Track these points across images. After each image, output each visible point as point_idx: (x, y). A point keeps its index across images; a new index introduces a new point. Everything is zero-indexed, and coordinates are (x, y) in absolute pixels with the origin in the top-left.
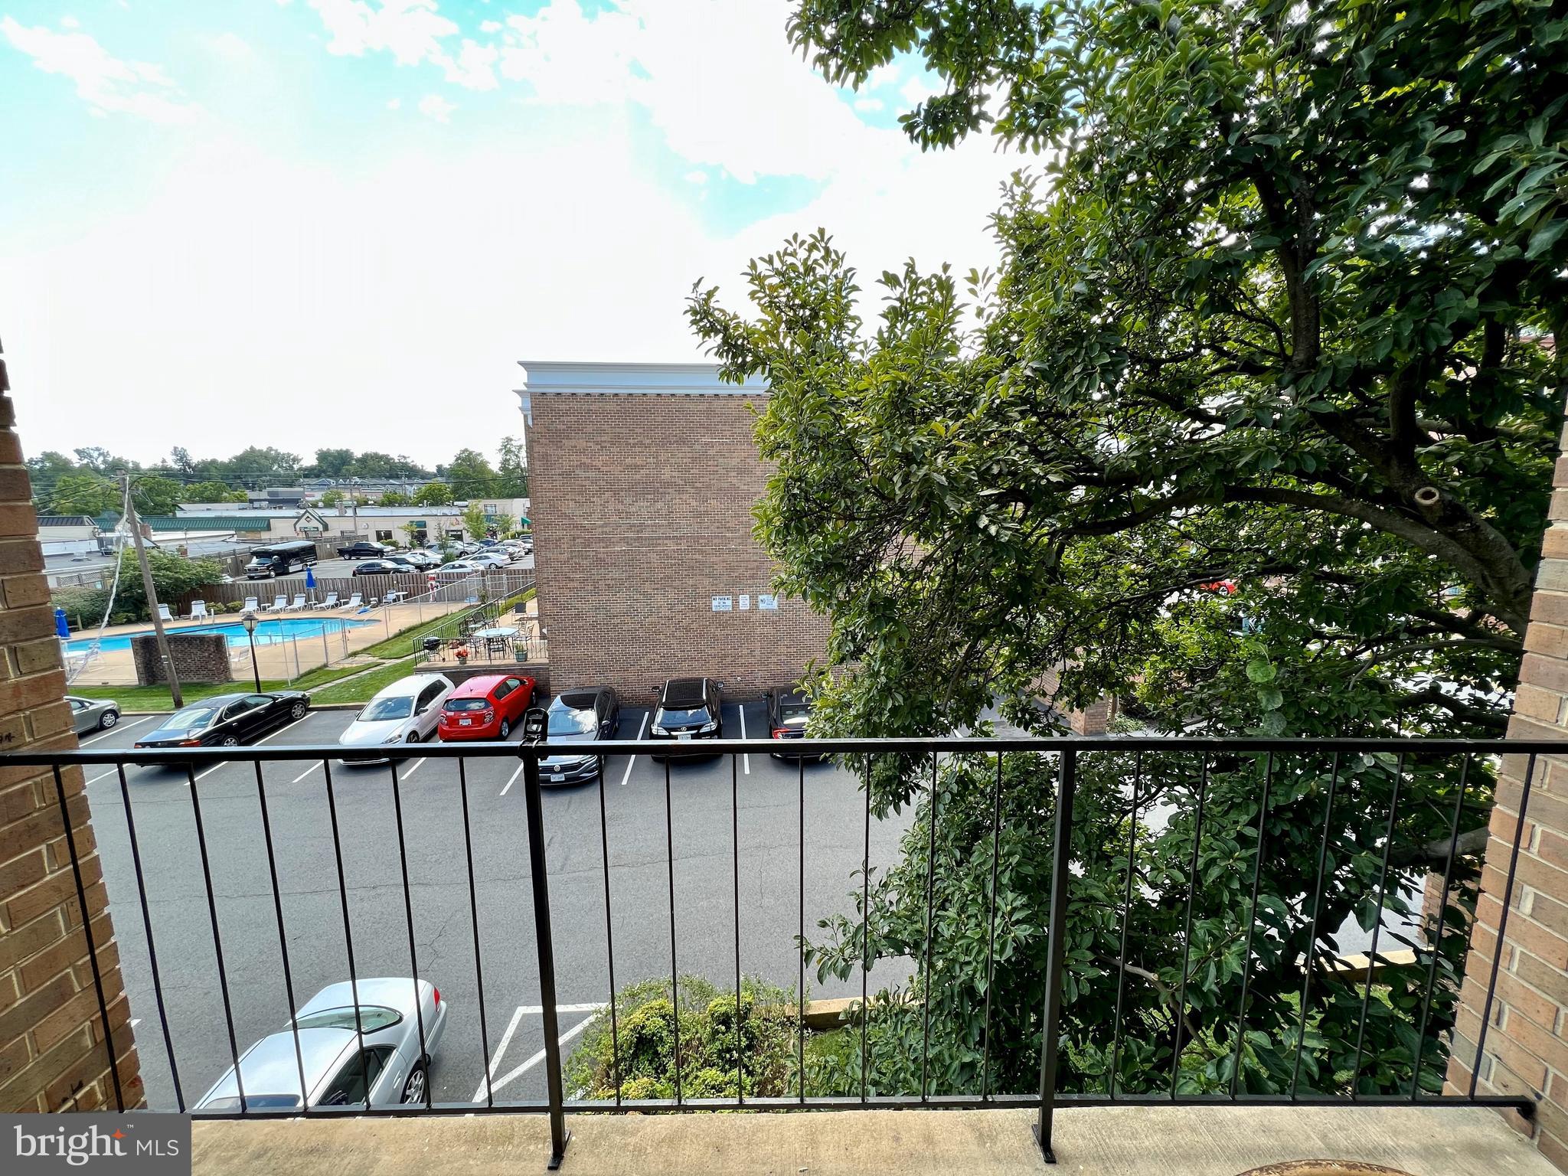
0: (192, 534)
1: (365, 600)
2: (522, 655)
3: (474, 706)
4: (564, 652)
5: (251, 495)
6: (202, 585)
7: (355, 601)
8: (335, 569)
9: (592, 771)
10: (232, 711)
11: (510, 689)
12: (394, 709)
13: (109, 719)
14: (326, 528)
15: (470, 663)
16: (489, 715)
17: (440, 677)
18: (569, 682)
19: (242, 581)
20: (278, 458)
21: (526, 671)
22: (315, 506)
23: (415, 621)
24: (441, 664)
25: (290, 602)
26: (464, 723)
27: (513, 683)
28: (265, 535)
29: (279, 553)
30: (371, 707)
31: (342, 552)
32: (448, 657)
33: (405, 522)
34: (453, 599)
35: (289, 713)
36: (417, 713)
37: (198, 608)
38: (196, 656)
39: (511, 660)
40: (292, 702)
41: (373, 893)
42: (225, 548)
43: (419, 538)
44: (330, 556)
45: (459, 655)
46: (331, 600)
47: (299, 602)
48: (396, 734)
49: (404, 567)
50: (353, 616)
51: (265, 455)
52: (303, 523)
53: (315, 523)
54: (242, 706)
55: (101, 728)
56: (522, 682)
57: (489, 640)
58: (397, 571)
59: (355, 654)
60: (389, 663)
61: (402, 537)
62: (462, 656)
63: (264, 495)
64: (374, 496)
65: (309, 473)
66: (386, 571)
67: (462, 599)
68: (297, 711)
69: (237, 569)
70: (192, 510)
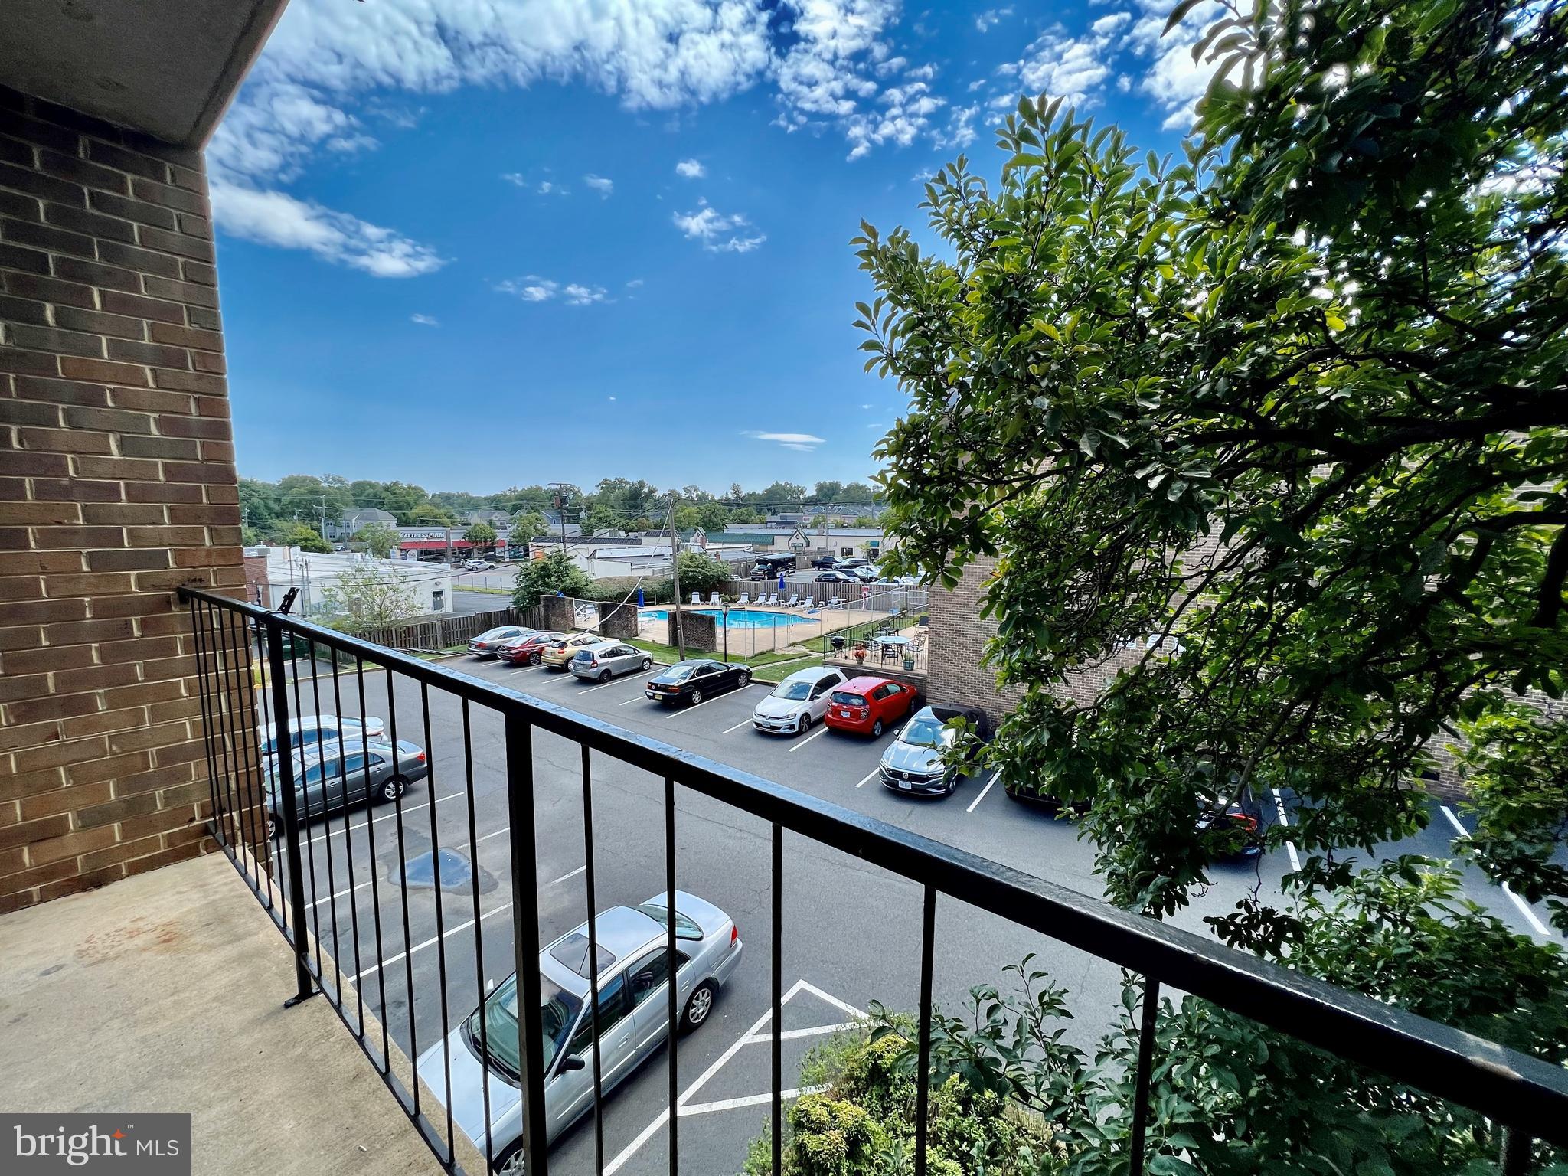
0: (726, 545)
1: (816, 603)
2: (910, 665)
3: (855, 702)
4: (945, 667)
5: (769, 518)
6: (719, 581)
7: (809, 603)
8: (806, 576)
9: (939, 788)
10: (702, 671)
11: (888, 692)
12: (798, 692)
13: (646, 665)
14: (808, 545)
15: (865, 664)
16: (865, 711)
17: (837, 671)
18: (946, 697)
19: (747, 580)
20: (791, 491)
21: (911, 681)
22: (805, 527)
23: (844, 624)
24: (843, 661)
25: (767, 599)
26: (845, 715)
27: (894, 688)
28: (770, 548)
29: (772, 561)
30: (784, 687)
31: (814, 564)
32: (848, 657)
33: (863, 541)
34: (878, 609)
35: (737, 681)
36: (812, 699)
37: (715, 597)
38: (700, 629)
39: (899, 667)
40: (739, 672)
41: (738, 834)
42: (741, 556)
43: (873, 554)
44: (807, 567)
45: (857, 655)
46: (793, 600)
47: (773, 600)
48: (793, 712)
49: (851, 579)
50: (805, 615)
51: (783, 488)
52: (794, 540)
53: (802, 540)
54: (708, 669)
55: (641, 669)
56: (902, 689)
57: (886, 647)
58: (846, 581)
59: (794, 644)
60: (816, 655)
61: (859, 554)
62: (860, 657)
63: (777, 518)
64: (851, 520)
65: (810, 502)
66: (838, 580)
67: (887, 610)
68: (742, 680)
69: (746, 573)
70: (733, 528)
